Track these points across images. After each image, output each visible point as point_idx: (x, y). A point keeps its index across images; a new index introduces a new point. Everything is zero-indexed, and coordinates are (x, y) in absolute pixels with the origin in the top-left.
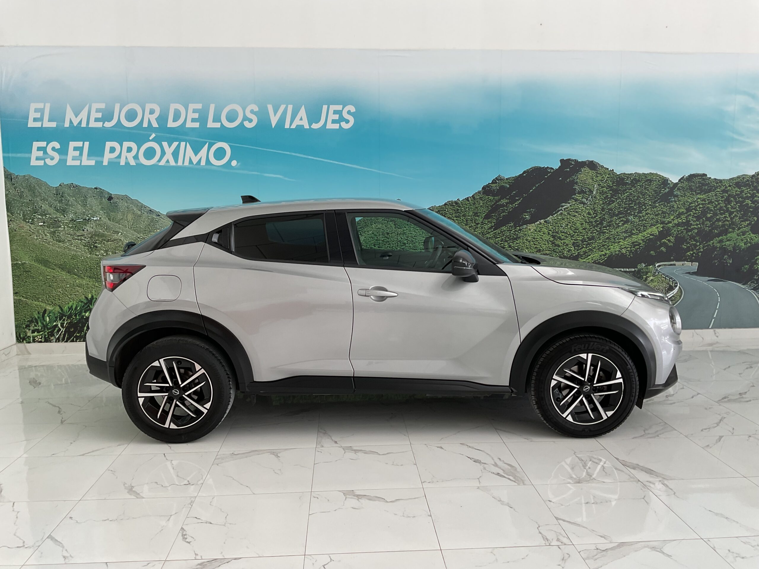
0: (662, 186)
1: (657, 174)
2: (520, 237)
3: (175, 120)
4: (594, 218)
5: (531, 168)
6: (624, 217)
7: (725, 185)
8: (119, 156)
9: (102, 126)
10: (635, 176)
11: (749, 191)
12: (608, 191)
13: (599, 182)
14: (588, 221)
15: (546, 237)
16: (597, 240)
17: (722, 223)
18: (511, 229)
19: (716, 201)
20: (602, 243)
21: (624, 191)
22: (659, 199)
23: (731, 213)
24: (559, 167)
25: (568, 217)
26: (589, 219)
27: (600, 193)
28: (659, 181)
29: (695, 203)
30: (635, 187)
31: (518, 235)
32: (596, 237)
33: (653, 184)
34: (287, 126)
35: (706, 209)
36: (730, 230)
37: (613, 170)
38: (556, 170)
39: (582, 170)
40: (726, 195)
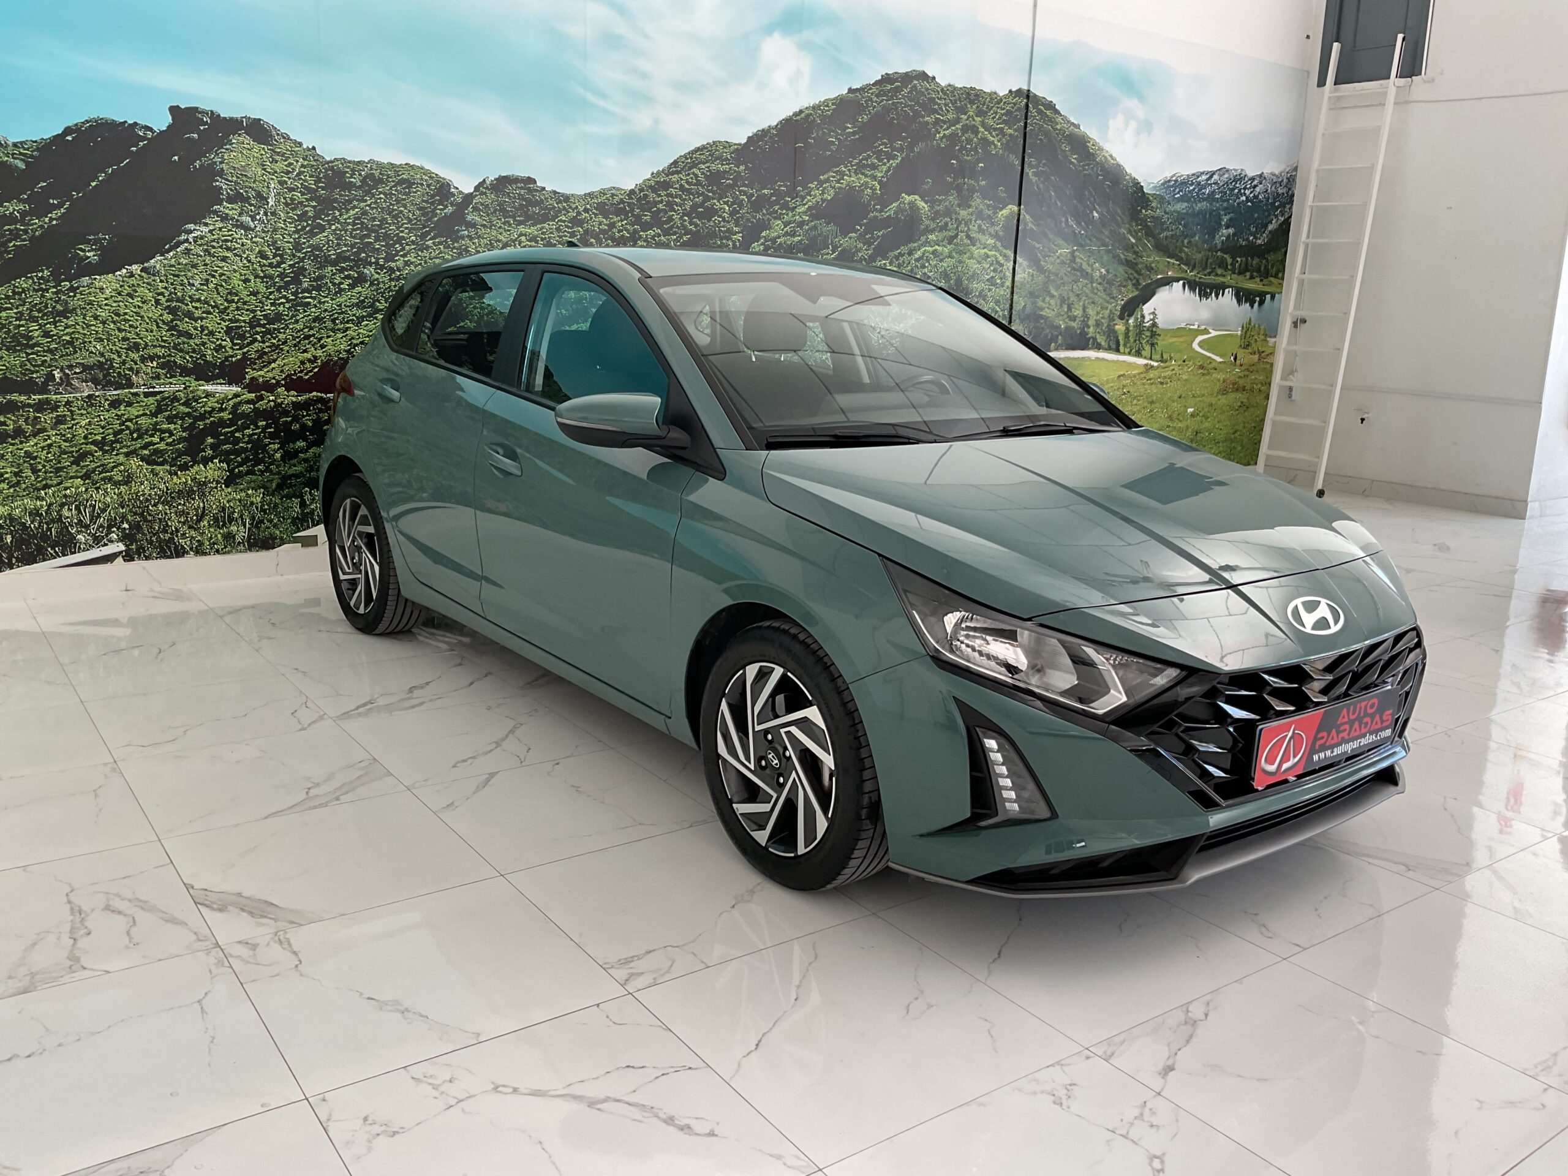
0: (438, 198)
1: (422, 168)
2: (75, 309)
4: (276, 267)
5: (87, 121)
6: (351, 269)
7: (577, 207)
10: (371, 169)
11: (626, 223)
12: (307, 200)
13: (282, 177)
14: (262, 275)
15: (152, 312)
16: (290, 323)
18: (44, 286)
19: (560, 242)
20: (302, 330)
21: (347, 205)
22: (432, 230)
24: (169, 127)
25: (208, 259)
26: (264, 269)
27: (287, 204)
28: (429, 186)
29: (515, 244)
30: (373, 195)
31: (67, 303)
32: (287, 315)
33: (415, 192)
37: (314, 148)
38: (162, 132)
39: (234, 141)
40: (579, 232)
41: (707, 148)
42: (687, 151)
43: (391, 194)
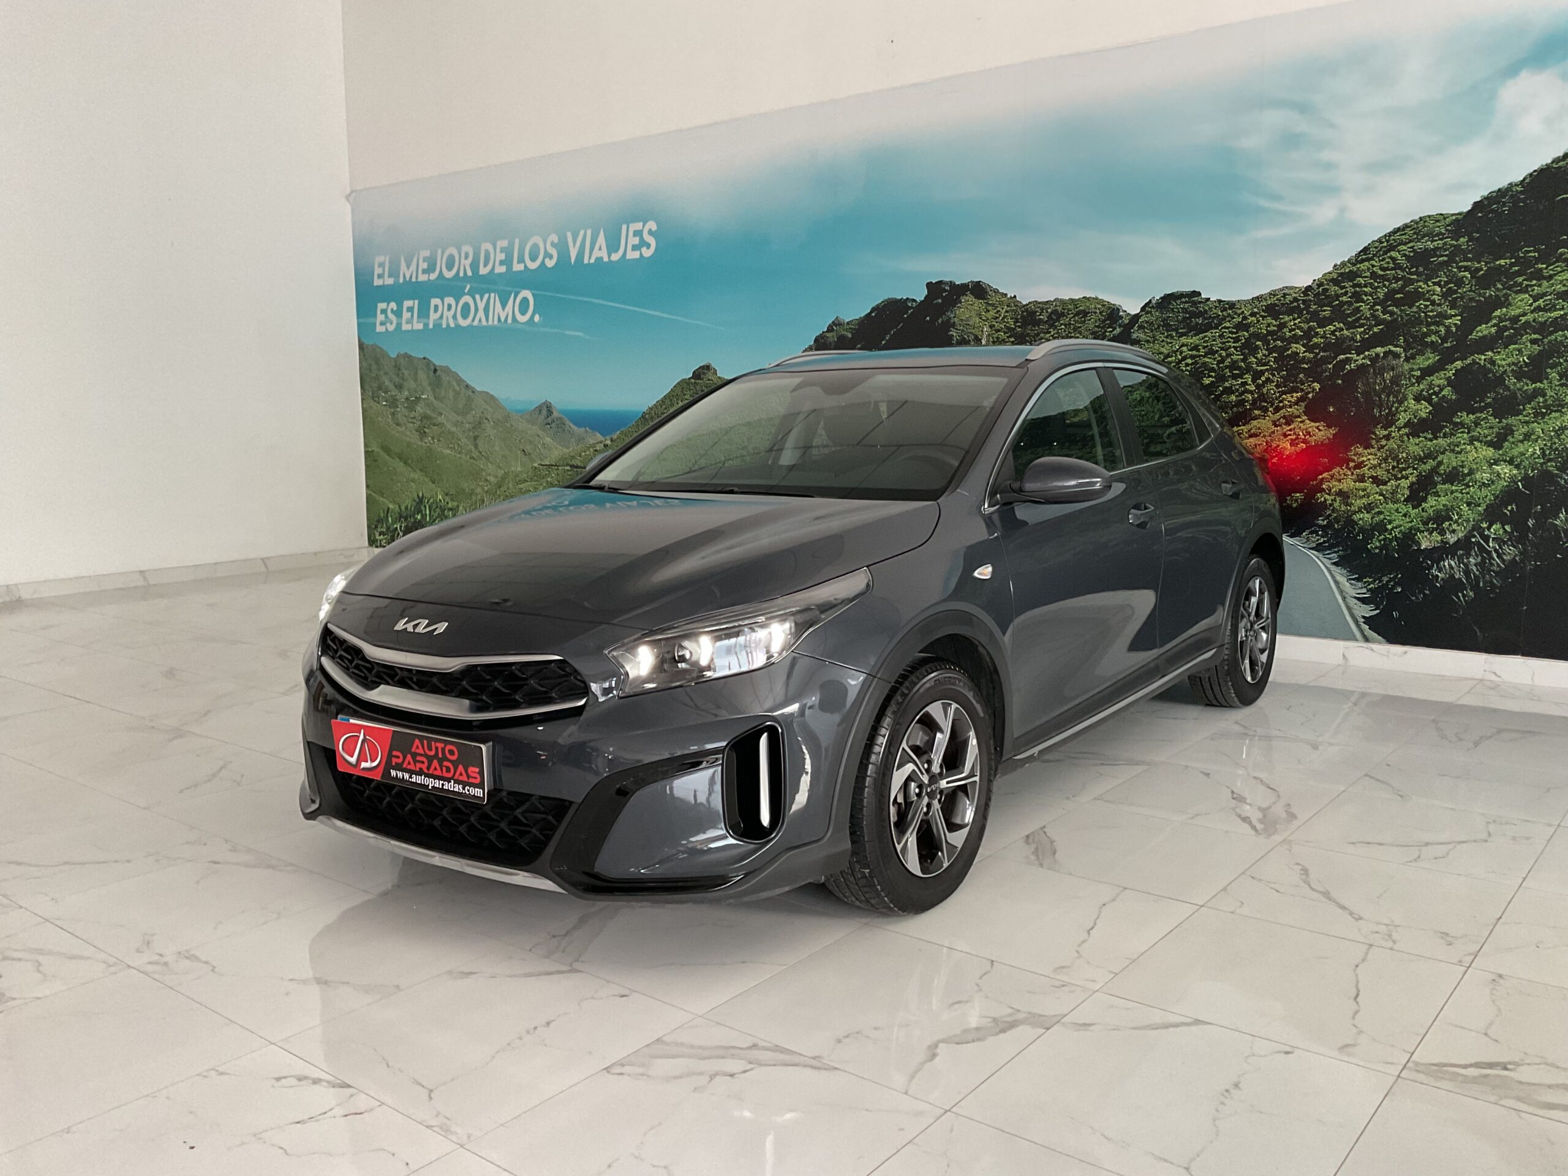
0: (1108, 322)
1: (1097, 299)
3: (485, 265)
5: (882, 302)
7: (1243, 312)
8: (441, 317)
9: (427, 279)
10: (1056, 306)
11: (1299, 322)
12: (1008, 337)
13: (992, 322)
17: (1236, 396)
19: (1222, 349)
23: (1257, 375)
24: (926, 298)
27: (994, 342)
28: (1101, 313)
29: (1176, 355)
30: (1056, 327)
33: (1089, 320)
34: (586, 261)
35: (1199, 367)
36: (1256, 412)
37: (1015, 296)
38: (922, 302)
39: (963, 300)
40: (1244, 336)
41: (1412, 225)
42: (1381, 235)
43: (1070, 324)
